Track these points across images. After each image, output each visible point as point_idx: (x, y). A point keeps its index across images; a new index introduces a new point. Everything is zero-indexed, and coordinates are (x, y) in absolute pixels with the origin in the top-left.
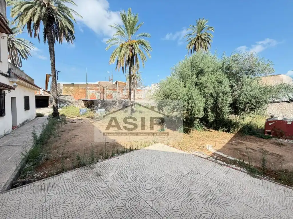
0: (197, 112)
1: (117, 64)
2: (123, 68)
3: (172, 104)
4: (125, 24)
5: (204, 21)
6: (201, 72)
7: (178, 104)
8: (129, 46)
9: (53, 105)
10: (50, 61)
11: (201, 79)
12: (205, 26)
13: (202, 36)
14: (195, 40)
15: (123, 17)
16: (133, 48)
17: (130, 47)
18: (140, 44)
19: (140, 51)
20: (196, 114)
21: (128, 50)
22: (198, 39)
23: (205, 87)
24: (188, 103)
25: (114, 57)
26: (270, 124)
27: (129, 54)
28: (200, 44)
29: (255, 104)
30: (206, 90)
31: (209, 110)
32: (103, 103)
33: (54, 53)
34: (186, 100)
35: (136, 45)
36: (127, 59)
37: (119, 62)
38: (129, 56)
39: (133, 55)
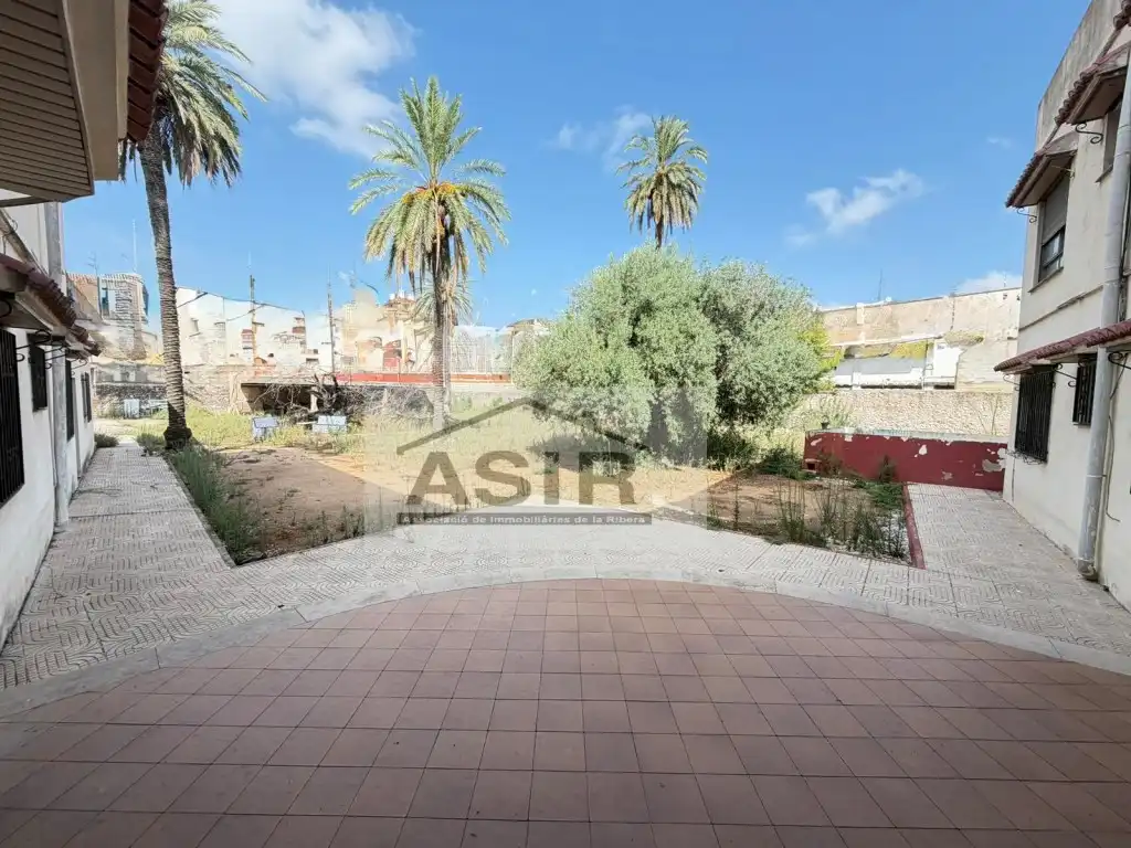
0: (631, 416)
1: (392, 260)
2: (411, 275)
3: (571, 396)
4: (419, 128)
5: (679, 123)
6: (647, 308)
7: (585, 396)
8: (432, 202)
9: (169, 405)
10: (154, 247)
11: (645, 327)
12: (681, 141)
13: (671, 176)
14: (652, 186)
15: (413, 106)
16: (447, 212)
17: (435, 206)
18: (470, 198)
19: (471, 223)
20: (627, 421)
21: (431, 216)
22: (659, 182)
23: (655, 350)
24: (611, 393)
25: (380, 236)
26: (814, 443)
27: (435, 230)
28: (665, 200)
29: (766, 394)
30: (658, 359)
31: (668, 411)
32: (334, 396)
33: (167, 220)
34: (606, 383)
35: (456, 203)
36: (429, 248)
37: (399, 254)
38: (435, 238)
39: (446, 231)
